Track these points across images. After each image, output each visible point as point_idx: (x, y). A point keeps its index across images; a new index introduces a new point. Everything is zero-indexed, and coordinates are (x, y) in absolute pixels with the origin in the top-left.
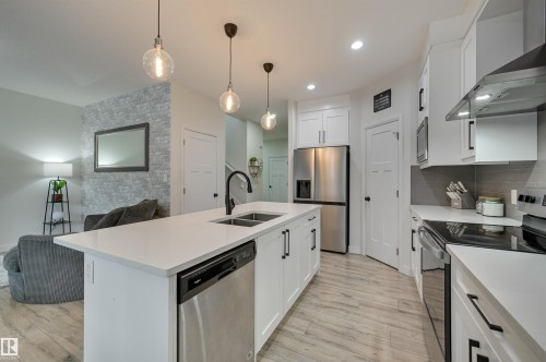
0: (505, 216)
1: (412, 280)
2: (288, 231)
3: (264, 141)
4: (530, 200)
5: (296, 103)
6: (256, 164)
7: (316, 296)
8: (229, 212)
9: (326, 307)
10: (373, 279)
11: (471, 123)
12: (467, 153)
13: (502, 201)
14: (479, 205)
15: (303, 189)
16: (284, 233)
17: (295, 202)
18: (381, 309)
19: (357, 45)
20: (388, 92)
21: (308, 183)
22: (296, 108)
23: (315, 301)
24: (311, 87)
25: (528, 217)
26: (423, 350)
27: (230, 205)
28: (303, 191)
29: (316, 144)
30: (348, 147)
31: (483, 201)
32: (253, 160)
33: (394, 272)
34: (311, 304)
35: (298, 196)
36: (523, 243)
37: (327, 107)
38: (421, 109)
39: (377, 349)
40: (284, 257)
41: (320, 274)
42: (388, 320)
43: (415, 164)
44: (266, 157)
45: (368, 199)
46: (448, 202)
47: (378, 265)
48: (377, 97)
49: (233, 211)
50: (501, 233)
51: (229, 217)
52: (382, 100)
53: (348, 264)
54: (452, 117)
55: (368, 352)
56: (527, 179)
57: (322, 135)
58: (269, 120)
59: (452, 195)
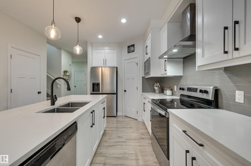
0: (172, 95)
1: (144, 123)
2: (94, 111)
3: (72, 62)
4: (183, 89)
5: (92, 44)
6: (68, 74)
7: (106, 142)
8: (53, 103)
9: (112, 146)
10: (129, 126)
11: (166, 61)
12: (163, 72)
13: (171, 90)
14: (165, 92)
15: (96, 87)
16: (92, 113)
17: (91, 94)
18: (135, 140)
19: (124, 21)
20: (133, 45)
21: (98, 84)
22: (92, 46)
23: (106, 144)
24: (100, 37)
25: (182, 95)
26: (153, 153)
27: (53, 99)
28: (96, 88)
29: (102, 65)
30: (117, 68)
31: (166, 90)
32: (65, 72)
33: (136, 121)
34: (104, 146)
35: (93, 91)
36: (180, 104)
37: (107, 48)
38: (147, 54)
39: (137, 160)
40: (92, 127)
41: (107, 129)
42: (138, 144)
43: (144, 76)
44: (73, 70)
45: (125, 91)
46: (154, 91)
47: (129, 119)
48: (129, 47)
49: (56, 103)
50: (171, 101)
51: (53, 107)
52: (131, 48)
53: (117, 121)
54: (161, 57)
55: (134, 163)
56: (179, 82)
57: (105, 61)
58: (78, 50)
59: (156, 88)
